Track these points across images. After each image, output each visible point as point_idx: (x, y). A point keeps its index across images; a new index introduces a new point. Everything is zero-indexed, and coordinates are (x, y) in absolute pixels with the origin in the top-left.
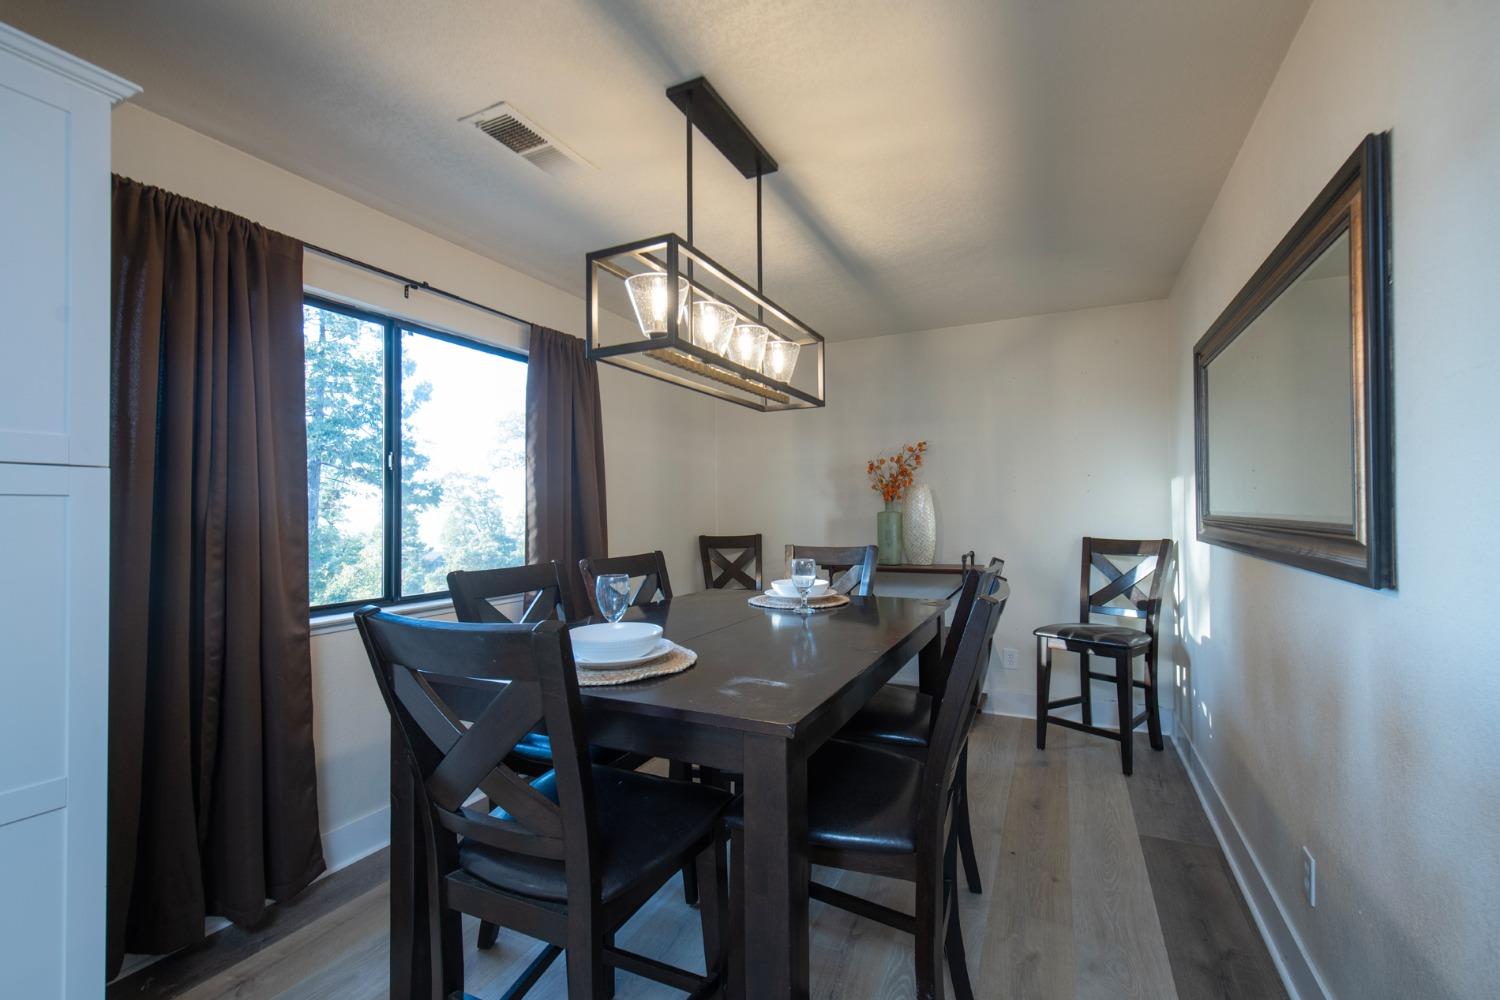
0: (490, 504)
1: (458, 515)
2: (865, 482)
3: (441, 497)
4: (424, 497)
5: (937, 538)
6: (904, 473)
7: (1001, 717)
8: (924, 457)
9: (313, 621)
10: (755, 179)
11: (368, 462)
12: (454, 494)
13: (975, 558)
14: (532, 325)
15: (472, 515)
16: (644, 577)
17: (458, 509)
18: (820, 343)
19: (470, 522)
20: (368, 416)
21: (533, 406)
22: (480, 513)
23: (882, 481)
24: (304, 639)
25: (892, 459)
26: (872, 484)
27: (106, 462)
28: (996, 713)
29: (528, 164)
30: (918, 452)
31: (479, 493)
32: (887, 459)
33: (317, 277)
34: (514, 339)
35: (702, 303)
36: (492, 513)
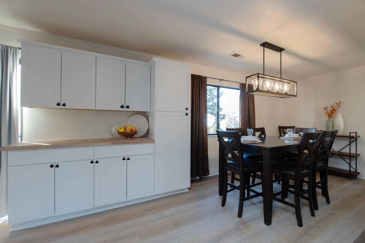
0: (236, 120)
1: (229, 122)
2: (323, 112)
3: (225, 118)
4: (222, 118)
5: (344, 127)
6: (334, 110)
7: (363, 179)
8: (341, 105)
9: (208, 136)
10: (280, 53)
11: (211, 110)
12: (228, 117)
13: (357, 134)
14: (241, 83)
15: (232, 122)
16: (260, 132)
17: (229, 121)
18: (296, 83)
19: (231, 124)
20: (211, 100)
21: (241, 99)
22: (233, 122)
23: (327, 112)
24: (207, 138)
25: (330, 106)
26: (324, 113)
27: (190, 112)
28: (363, 178)
29: (239, 58)
30: (339, 104)
31: (233, 117)
32: (329, 106)
33: (209, 82)
34: (238, 86)
35: (266, 81)
36: (236, 122)
